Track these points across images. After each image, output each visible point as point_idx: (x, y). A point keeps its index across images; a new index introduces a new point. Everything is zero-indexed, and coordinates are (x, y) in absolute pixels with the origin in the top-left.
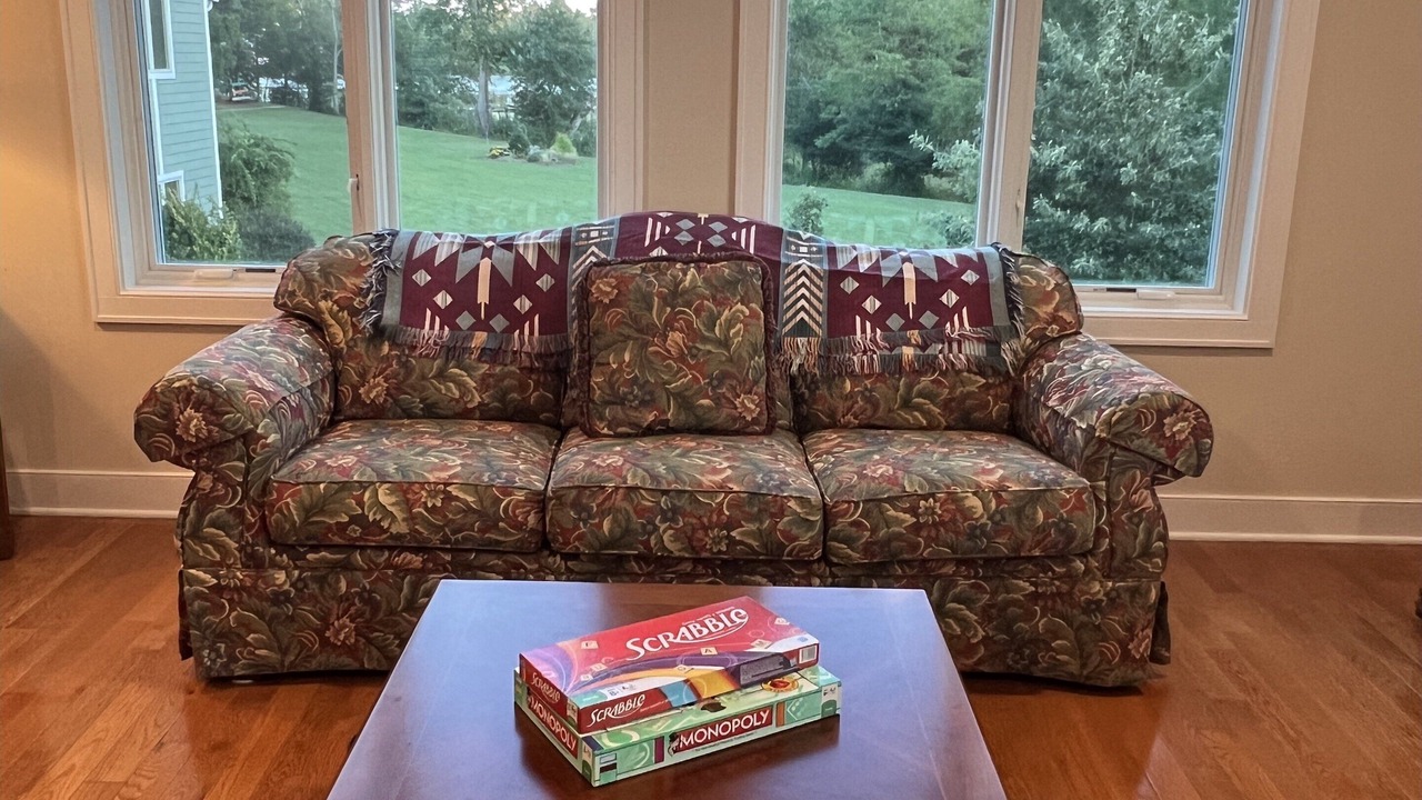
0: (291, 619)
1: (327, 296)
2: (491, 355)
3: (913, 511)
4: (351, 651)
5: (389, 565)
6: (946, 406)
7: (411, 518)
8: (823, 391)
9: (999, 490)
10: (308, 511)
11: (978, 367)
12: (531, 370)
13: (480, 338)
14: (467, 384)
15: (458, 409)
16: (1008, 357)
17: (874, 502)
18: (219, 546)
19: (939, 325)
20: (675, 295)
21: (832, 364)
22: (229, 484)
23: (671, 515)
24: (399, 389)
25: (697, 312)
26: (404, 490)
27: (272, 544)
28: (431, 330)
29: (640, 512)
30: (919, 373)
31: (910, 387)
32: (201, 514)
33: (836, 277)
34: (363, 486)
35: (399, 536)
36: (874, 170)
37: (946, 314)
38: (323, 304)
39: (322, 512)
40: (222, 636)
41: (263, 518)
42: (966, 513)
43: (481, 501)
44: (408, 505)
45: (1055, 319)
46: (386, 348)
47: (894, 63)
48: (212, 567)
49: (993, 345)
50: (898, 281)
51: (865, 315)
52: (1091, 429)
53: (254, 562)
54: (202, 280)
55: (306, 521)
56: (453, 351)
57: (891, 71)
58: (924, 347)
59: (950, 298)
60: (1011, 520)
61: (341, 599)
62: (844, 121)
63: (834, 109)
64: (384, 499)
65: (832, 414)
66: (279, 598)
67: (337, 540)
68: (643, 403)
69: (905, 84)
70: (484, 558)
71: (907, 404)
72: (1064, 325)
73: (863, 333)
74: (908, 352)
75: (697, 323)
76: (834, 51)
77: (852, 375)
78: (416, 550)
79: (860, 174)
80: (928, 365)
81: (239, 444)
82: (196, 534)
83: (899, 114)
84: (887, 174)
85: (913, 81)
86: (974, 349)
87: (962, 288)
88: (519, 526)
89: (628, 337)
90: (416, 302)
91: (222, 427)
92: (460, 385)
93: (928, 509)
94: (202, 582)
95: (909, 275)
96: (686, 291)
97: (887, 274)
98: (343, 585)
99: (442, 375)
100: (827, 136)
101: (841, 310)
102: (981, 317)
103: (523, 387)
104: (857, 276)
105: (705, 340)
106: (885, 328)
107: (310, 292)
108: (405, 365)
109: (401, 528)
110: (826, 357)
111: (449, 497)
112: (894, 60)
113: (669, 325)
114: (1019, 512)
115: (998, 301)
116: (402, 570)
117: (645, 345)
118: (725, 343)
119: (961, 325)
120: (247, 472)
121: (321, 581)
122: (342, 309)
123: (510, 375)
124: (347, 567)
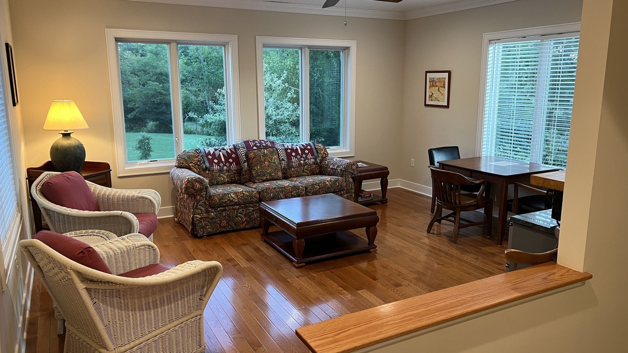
0: (215, 222)
1: (191, 163)
2: (228, 171)
3: (319, 186)
4: (225, 227)
5: (233, 209)
6: (310, 171)
7: (238, 198)
8: (288, 171)
9: (331, 181)
10: (220, 200)
11: (314, 163)
12: (235, 173)
13: (225, 167)
14: (224, 177)
15: (223, 182)
16: (318, 161)
17: (313, 185)
18: (201, 210)
19: (306, 157)
20: (264, 155)
21: (289, 165)
22: (203, 197)
23: (282, 192)
24: (212, 179)
25: (269, 157)
26: (235, 193)
27: (211, 208)
28: (216, 167)
29: (277, 192)
30: (305, 165)
31: (303, 168)
32: (197, 204)
33: (286, 150)
34: (228, 194)
35: (236, 202)
36: (151, 124)
37: (307, 154)
38: (190, 164)
39: (222, 199)
40: (201, 228)
41: (209, 203)
42: (327, 185)
43: (249, 194)
44: (237, 196)
45: (324, 154)
46: (207, 172)
47: (155, 85)
48: (199, 214)
49: (315, 159)
50: (297, 149)
51: (293, 156)
52: (341, 169)
53: (207, 212)
54: (140, 164)
55: (219, 202)
56: (221, 171)
57: (155, 89)
58: (304, 161)
59: (307, 152)
60: (333, 185)
61: (224, 217)
62: (138, 107)
63: (133, 104)
64: (233, 196)
65: (291, 175)
66: (213, 218)
67: (224, 205)
68: (263, 176)
69: (160, 93)
70: (249, 205)
71: (303, 172)
72: (326, 155)
73: (294, 159)
74: (302, 162)
75: (269, 160)
76: (128, 81)
77: (293, 167)
78: (237, 205)
79: (145, 126)
80: (306, 164)
81: (205, 189)
82: (196, 208)
83: (159, 104)
84: (156, 126)
85: (163, 91)
86: (313, 160)
87: (308, 149)
88: (256, 197)
89: (258, 164)
90: (211, 162)
91: (203, 186)
92: (223, 177)
93: (321, 185)
94: (198, 217)
95: (298, 148)
96: (266, 154)
97: (295, 148)
98: (224, 214)
99: (219, 176)
100: (132, 114)
101: (289, 156)
102: (313, 154)
103: (235, 177)
104: (290, 149)
105: (272, 163)
106: (297, 158)
107: (187, 162)
108: (212, 175)
109: (236, 201)
110: (288, 165)
111: (244, 194)
112: (156, 85)
113: (265, 161)
114: (334, 184)
115: (315, 151)
116: (235, 209)
117: (262, 165)
118: (275, 163)
119: (310, 156)
120: (206, 194)
121: (220, 214)
122: (195, 165)
123: (232, 174)
124: (225, 210)
